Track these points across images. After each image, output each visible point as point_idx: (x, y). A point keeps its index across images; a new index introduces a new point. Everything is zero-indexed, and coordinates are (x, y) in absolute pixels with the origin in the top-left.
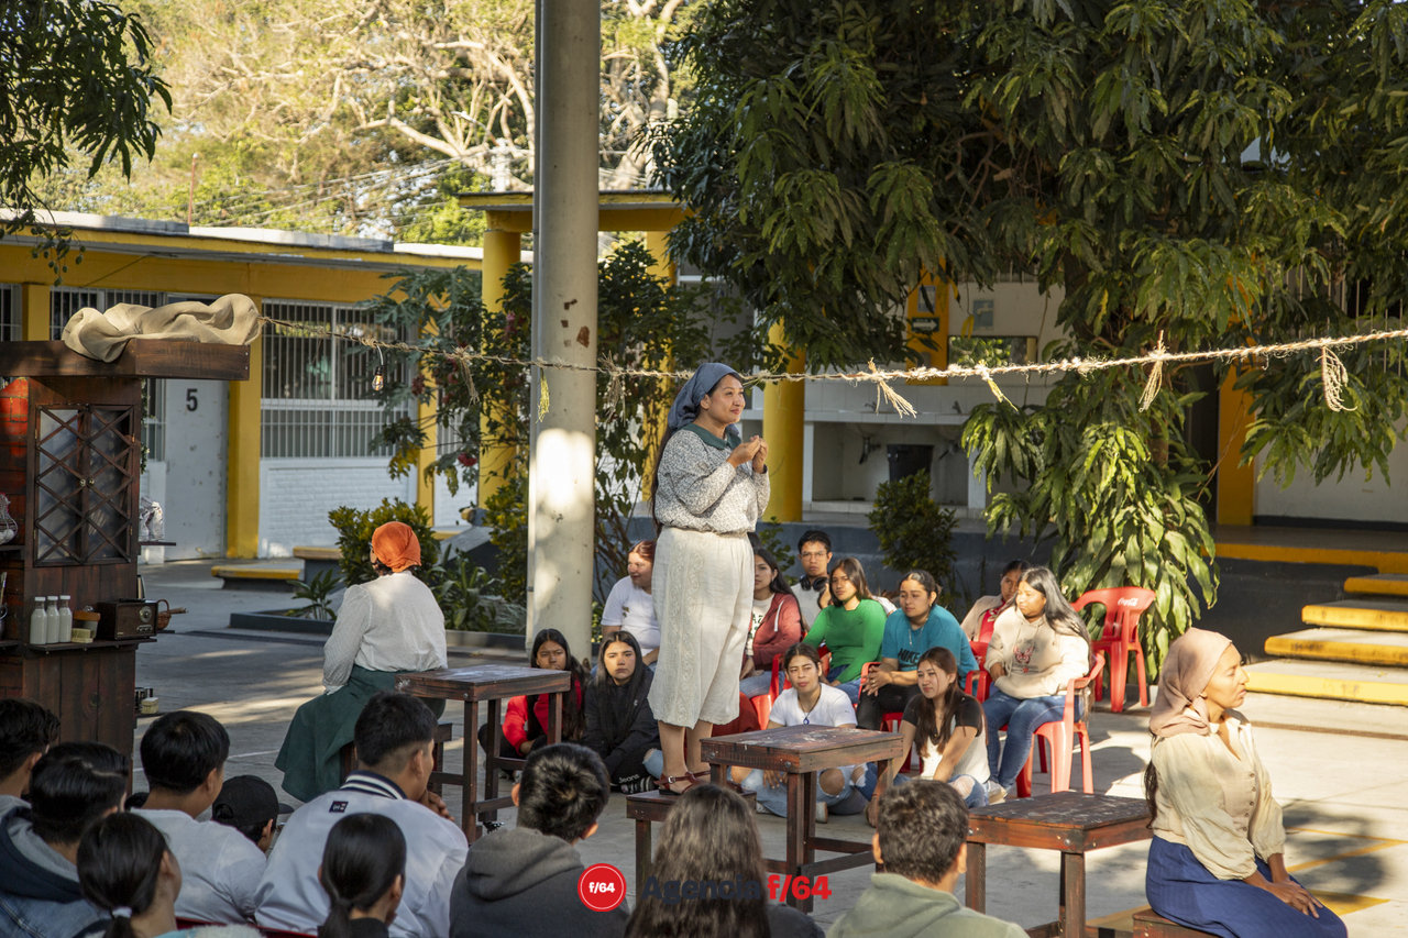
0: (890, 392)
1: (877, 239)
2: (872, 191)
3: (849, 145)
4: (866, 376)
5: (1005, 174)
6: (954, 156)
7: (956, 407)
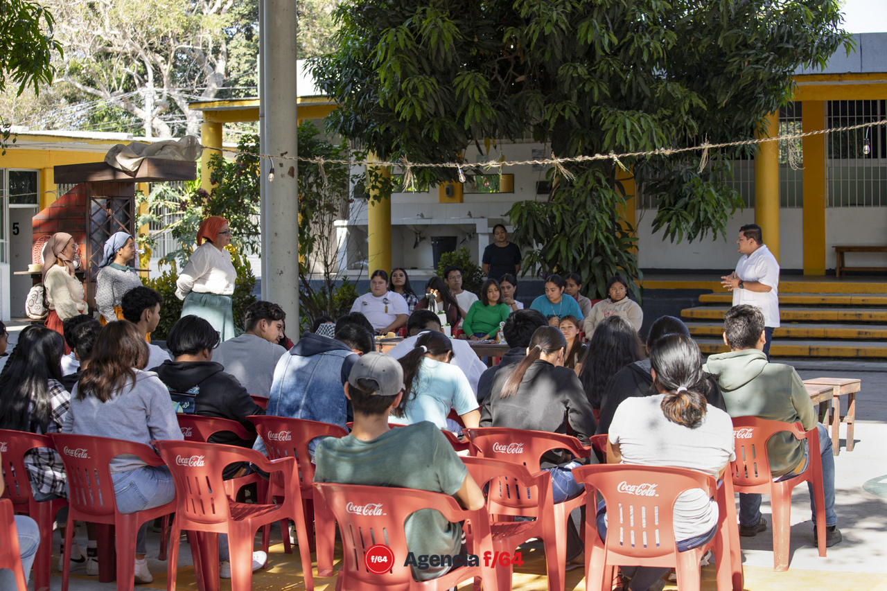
0: (562, 169)
1: (458, 114)
2: (455, 88)
3: (441, 62)
4: (550, 162)
5: (521, 78)
6: (494, 69)
7: (470, 214)
